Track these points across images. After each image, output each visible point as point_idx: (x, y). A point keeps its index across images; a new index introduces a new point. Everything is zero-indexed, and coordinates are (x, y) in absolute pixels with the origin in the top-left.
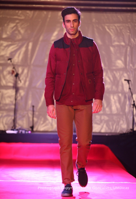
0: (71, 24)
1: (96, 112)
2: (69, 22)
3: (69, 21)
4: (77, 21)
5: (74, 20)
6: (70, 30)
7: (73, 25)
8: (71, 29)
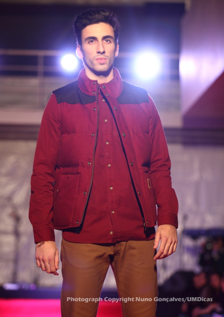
0: (99, 44)
1: (162, 256)
2: (92, 42)
3: (93, 39)
4: (112, 40)
5: (105, 38)
6: (95, 62)
7: (104, 48)
8: (97, 59)
